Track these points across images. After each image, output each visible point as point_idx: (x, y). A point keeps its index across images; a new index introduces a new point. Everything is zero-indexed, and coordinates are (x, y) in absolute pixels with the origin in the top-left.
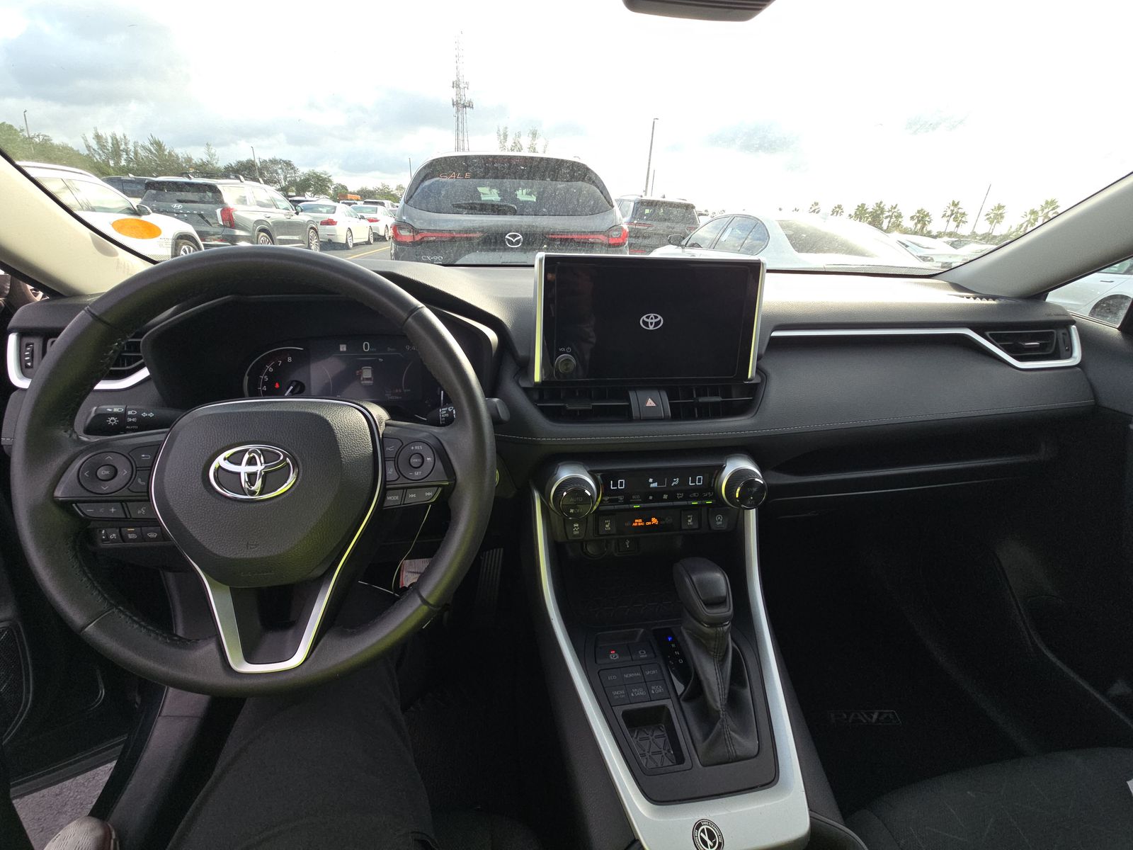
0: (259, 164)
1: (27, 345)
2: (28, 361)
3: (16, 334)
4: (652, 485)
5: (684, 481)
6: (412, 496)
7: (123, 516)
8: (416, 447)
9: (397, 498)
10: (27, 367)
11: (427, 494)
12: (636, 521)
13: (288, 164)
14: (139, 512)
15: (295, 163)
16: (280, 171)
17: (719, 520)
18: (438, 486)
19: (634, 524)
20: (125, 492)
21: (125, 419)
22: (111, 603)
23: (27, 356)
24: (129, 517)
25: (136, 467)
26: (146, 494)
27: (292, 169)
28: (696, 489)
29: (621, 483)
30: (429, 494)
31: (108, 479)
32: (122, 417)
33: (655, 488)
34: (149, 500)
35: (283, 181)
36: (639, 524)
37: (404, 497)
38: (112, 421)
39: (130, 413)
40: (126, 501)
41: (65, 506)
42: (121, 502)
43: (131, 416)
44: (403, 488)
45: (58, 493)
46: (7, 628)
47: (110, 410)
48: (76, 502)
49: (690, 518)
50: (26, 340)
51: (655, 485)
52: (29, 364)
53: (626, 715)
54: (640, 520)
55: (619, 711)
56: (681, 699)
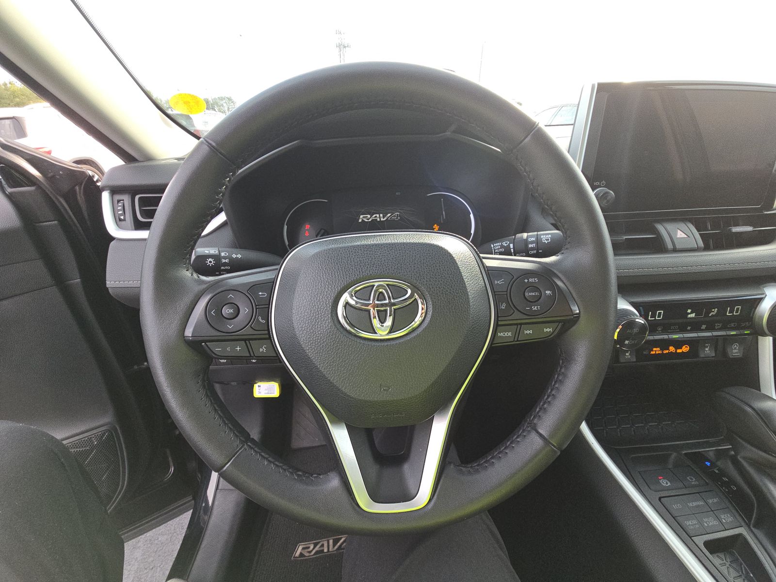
0: (211, 101)
1: (119, 201)
2: (121, 215)
3: (109, 191)
4: (689, 316)
5: (721, 312)
6: (528, 332)
7: (248, 355)
8: (530, 280)
9: (510, 334)
10: (120, 220)
11: (545, 330)
12: (654, 349)
13: (230, 99)
14: (261, 350)
15: (234, 98)
16: (225, 105)
17: (735, 349)
18: (559, 322)
19: (652, 353)
20: (248, 331)
21: (220, 260)
22: (242, 440)
23: (119, 210)
24: (252, 355)
25: (256, 306)
26: (266, 332)
27: (232, 102)
28: (733, 319)
29: (660, 314)
30: (548, 330)
31: (232, 317)
32: (217, 258)
33: (693, 318)
34: (270, 338)
35: (227, 111)
36: (657, 352)
37: (518, 333)
38: (210, 262)
39: (223, 254)
40: (249, 340)
41: (196, 345)
42: (245, 340)
43: (225, 258)
44: (517, 324)
45: (189, 332)
46: (106, 431)
47: (207, 252)
48: (205, 341)
49: (707, 347)
50: (117, 197)
51: (693, 315)
52: (122, 217)
53: (708, 544)
54: (658, 349)
55: (700, 540)
56: (751, 527)
